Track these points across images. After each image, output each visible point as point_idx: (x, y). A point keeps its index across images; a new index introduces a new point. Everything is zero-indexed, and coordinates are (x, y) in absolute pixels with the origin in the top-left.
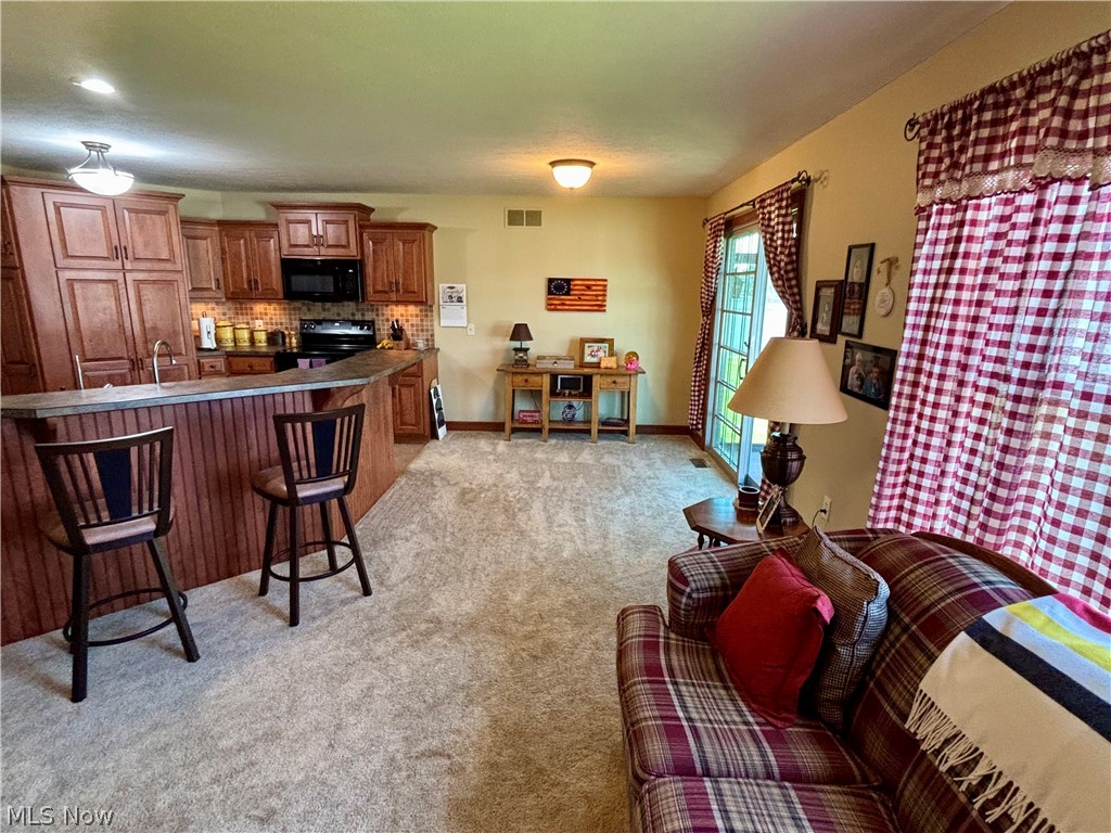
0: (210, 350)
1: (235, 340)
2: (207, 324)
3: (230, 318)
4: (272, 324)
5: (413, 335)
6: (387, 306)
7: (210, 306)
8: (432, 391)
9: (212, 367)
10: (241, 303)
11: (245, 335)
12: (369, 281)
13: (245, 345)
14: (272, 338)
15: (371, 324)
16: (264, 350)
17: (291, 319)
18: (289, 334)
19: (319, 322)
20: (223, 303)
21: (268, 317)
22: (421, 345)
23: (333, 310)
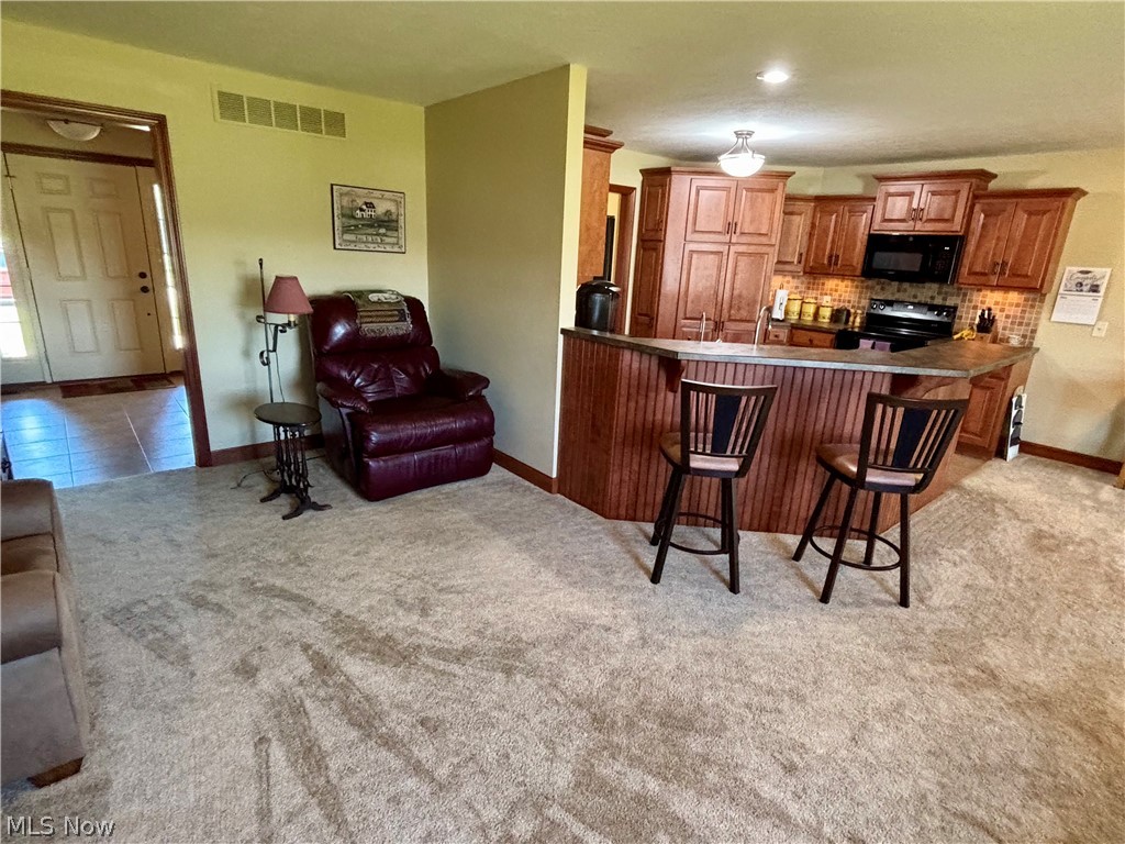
0: (778, 320)
1: (800, 314)
2: (782, 295)
3: (800, 292)
4: (840, 301)
5: (1004, 329)
6: (980, 290)
7: (787, 278)
8: (1014, 400)
9: (776, 336)
10: (815, 278)
11: (810, 309)
12: (966, 262)
13: (808, 319)
14: (836, 315)
15: (952, 311)
16: (825, 326)
17: (860, 298)
18: (855, 313)
19: (890, 303)
20: (798, 277)
21: (837, 294)
22: (1015, 341)
23: (910, 291)
